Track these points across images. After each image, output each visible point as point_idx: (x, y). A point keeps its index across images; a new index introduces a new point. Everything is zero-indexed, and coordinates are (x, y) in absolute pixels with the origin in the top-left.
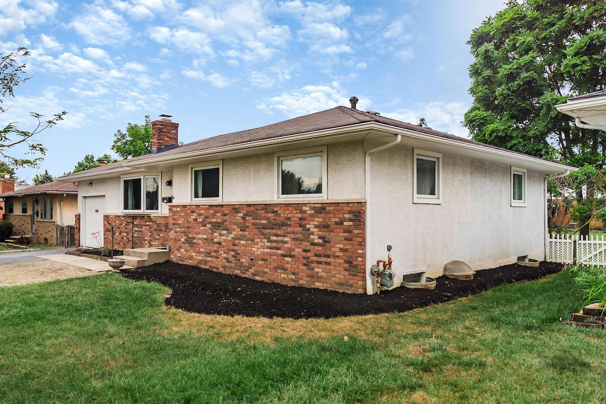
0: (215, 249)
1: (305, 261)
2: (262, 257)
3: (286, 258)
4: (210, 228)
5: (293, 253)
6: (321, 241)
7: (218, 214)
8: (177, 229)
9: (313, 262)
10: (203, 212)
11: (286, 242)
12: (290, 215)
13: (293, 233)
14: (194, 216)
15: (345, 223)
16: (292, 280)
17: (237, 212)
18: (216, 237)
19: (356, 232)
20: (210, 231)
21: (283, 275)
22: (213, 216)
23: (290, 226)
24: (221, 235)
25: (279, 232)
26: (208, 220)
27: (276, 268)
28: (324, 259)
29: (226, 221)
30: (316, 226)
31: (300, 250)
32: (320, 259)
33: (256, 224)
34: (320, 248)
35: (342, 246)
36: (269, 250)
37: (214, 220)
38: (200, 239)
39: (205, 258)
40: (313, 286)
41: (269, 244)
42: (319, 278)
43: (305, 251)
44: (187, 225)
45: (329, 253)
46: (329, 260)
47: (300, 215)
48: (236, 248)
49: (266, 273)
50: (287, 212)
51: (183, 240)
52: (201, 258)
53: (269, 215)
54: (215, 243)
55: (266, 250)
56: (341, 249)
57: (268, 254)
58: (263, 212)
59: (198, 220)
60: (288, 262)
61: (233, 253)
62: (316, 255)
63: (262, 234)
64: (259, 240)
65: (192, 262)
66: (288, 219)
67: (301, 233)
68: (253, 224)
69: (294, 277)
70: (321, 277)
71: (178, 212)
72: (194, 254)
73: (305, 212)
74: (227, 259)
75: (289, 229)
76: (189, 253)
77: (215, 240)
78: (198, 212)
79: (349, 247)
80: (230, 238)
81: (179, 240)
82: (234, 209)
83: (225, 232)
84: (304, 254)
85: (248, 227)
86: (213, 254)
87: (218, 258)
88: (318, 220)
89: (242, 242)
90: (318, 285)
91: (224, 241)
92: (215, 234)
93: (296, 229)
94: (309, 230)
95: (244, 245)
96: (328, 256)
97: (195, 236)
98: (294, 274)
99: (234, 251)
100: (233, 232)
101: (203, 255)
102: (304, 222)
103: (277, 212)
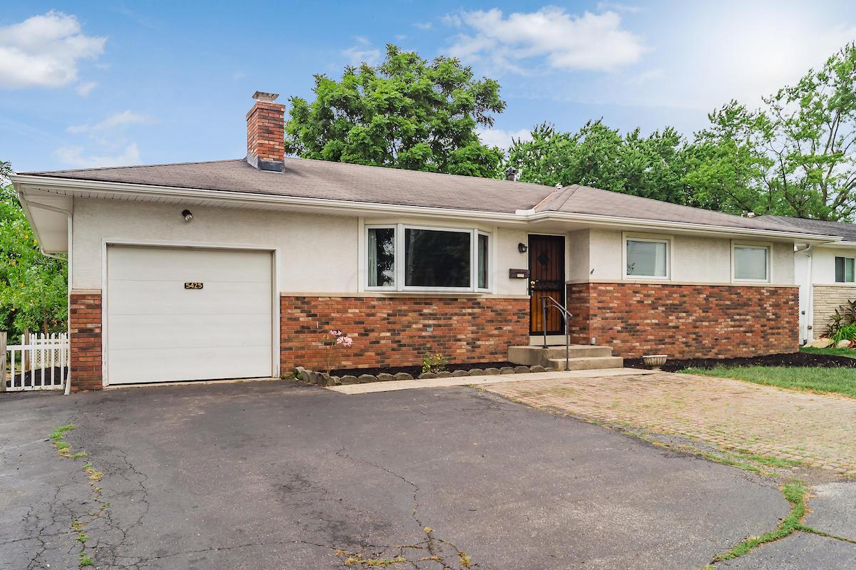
0: (671, 334)
1: (762, 335)
2: (725, 336)
3: (747, 334)
4: (663, 311)
5: (753, 329)
6: (774, 317)
7: (674, 295)
8: (607, 315)
9: (768, 335)
10: (653, 292)
11: (748, 320)
12: (751, 297)
13: (754, 312)
14: (638, 297)
15: (790, 303)
16: (752, 352)
17: (699, 293)
18: (672, 321)
19: (796, 308)
20: (664, 315)
21: (744, 350)
22: (668, 297)
23: (751, 305)
24: (678, 318)
25: (742, 312)
26: (660, 302)
27: (738, 344)
28: (776, 331)
29: (685, 302)
30: (770, 306)
31: (759, 326)
32: (774, 331)
33: (721, 305)
34: (773, 323)
35: (787, 320)
36: (732, 329)
37: (668, 302)
38: (648, 325)
39: (655, 347)
40: (768, 354)
41: (733, 323)
42: (773, 346)
43: (762, 326)
44: (625, 308)
45: (779, 325)
46: (779, 331)
47: (759, 297)
48: (697, 330)
49: (729, 350)
50: (749, 294)
51: (620, 328)
52: (650, 347)
53: (732, 296)
54: (670, 327)
55: (729, 329)
56: (788, 322)
57: (731, 332)
58: (727, 293)
59: (645, 302)
60: (749, 337)
61: (694, 336)
62: (770, 328)
63: (726, 314)
64: (723, 320)
65: (633, 354)
66: (750, 300)
67: (759, 312)
68: (717, 305)
69: (754, 349)
70: (775, 345)
71: (608, 291)
72: (638, 344)
73: (763, 294)
74: (687, 344)
75: (751, 308)
76: (629, 344)
77: (670, 324)
78: (645, 292)
79: (791, 320)
80: (690, 321)
81: (611, 329)
82: (695, 290)
83: (684, 314)
84: (762, 329)
85: (711, 308)
86: (666, 340)
87: (674, 343)
88: (772, 300)
89: (704, 323)
90: (772, 352)
91: (683, 324)
92: (670, 318)
93: (756, 308)
94: (765, 308)
95: (706, 326)
96: (779, 328)
97: (638, 321)
98: (753, 347)
99: (694, 333)
100: (694, 314)
101: (653, 343)
102: (762, 302)
103: (740, 293)
